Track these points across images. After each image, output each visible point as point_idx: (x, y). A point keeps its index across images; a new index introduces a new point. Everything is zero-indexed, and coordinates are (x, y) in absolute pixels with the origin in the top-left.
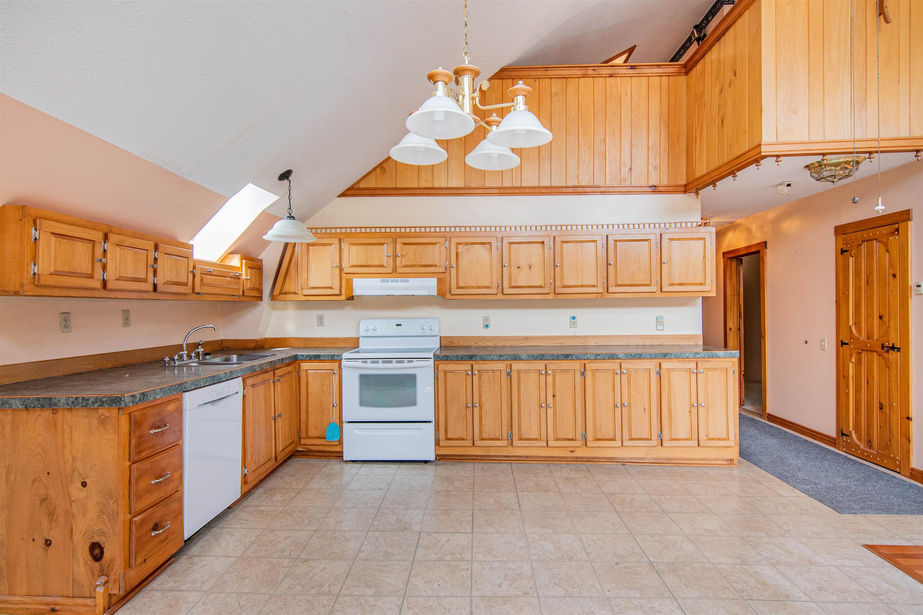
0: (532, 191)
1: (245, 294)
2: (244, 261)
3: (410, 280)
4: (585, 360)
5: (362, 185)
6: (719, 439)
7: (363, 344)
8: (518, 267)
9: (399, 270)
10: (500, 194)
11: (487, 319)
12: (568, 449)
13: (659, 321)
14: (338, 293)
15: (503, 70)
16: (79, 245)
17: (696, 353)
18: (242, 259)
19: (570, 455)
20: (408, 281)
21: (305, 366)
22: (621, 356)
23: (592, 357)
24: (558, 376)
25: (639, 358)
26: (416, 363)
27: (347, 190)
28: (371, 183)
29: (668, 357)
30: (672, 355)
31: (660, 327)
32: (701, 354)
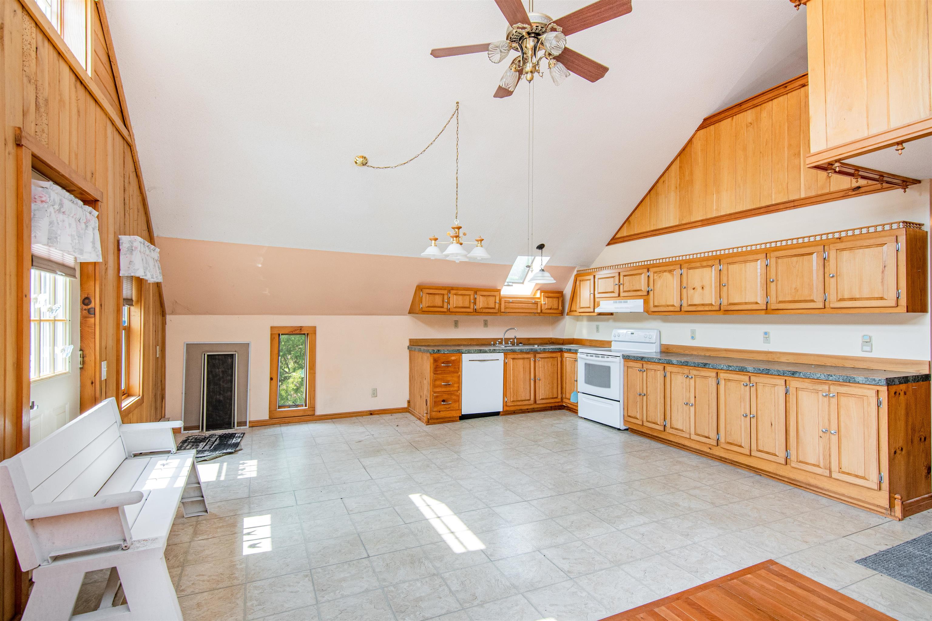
0: (729, 217)
1: (543, 312)
2: (542, 294)
3: (628, 301)
4: (718, 369)
5: (618, 236)
6: (857, 476)
7: (614, 346)
8: (694, 289)
9: (622, 294)
10: (703, 226)
11: (693, 332)
12: (708, 445)
13: (867, 342)
14: (592, 311)
15: (705, 120)
16: (437, 297)
17: (829, 375)
18: (541, 293)
19: (708, 451)
20: (627, 302)
21: (566, 355)
22: (750, 369)
23: (725, 368)
24: (697, 380)
25: (767, 374)
26: (610, 359)
27: (611, 240)
28: (624, 233)
29: (797, 375)
30: (801, 374)
31: (868, 348)
32: (835, 377)
